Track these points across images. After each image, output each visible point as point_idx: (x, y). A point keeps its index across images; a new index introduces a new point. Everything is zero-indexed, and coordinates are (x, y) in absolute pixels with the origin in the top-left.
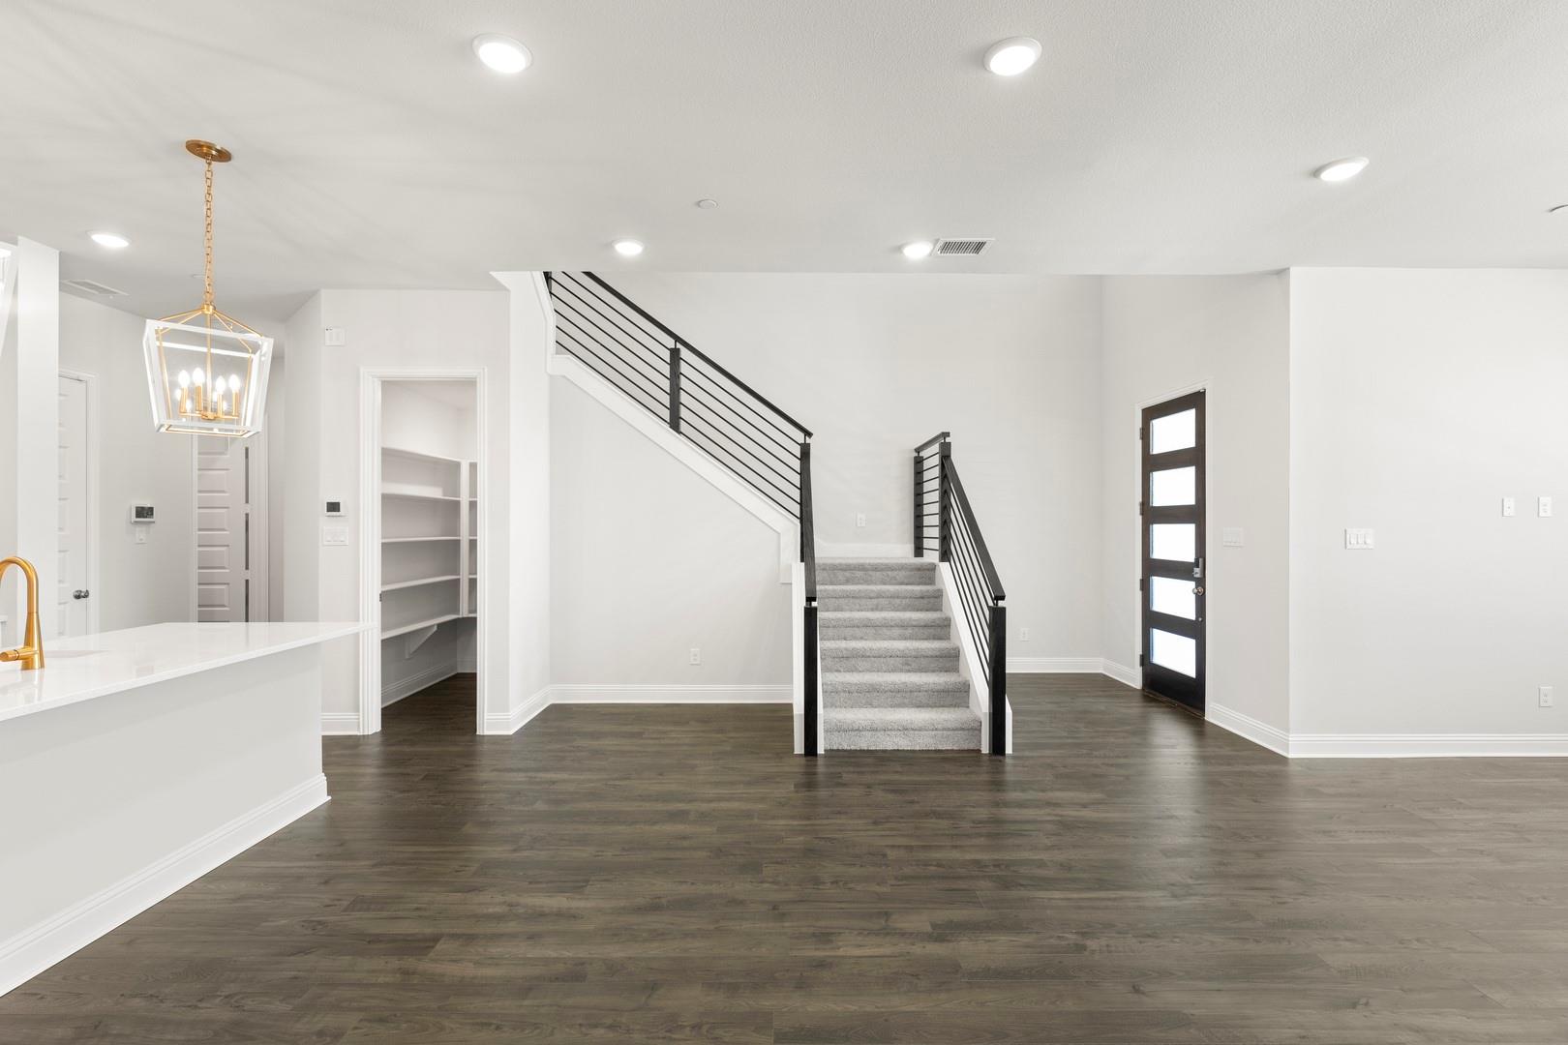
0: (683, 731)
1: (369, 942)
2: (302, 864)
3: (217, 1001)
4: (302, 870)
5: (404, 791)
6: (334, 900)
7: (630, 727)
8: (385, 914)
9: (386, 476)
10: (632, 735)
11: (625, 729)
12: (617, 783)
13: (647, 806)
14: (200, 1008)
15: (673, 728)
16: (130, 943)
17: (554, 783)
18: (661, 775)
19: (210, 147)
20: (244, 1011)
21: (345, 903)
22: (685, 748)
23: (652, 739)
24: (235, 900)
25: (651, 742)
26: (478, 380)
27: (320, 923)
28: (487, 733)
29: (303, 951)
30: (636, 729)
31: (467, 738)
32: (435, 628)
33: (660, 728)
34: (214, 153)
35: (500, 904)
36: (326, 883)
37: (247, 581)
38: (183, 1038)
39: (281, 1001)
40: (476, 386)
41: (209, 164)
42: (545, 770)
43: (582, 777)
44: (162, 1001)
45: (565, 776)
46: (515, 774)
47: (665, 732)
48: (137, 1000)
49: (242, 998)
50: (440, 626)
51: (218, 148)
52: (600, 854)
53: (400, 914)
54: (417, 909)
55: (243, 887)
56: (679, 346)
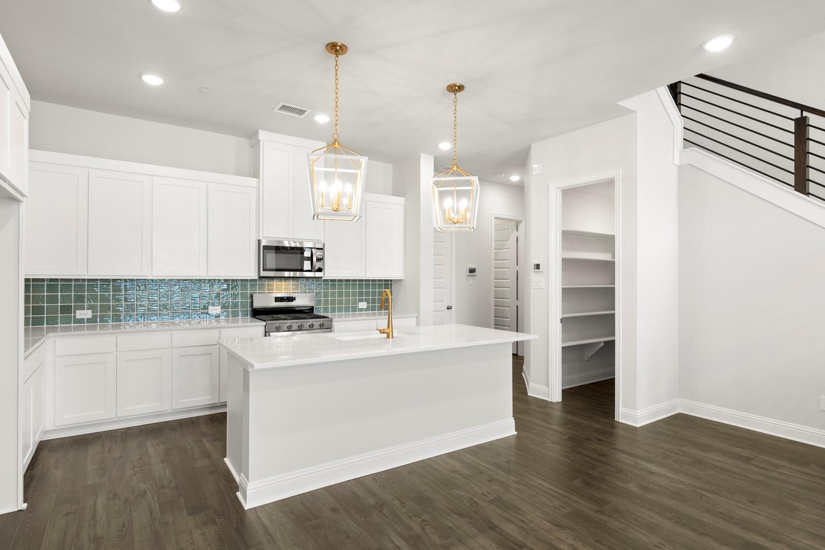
0: (798, 471)
1: (490, 527)
2: (485, 465)
3: (419, 520)
4: (484, 469)
5: (554, 443)
6: (488, 493)
7: (742, 450)
8: (505, 514)
9: (564, 248)
10: (739, 457)
11: (736, 450)
12: (705, 493)
13: (724, 525)
14: (413, 520)
15: (787, 465)
16: (410, 473)
17: (652, 473)
18: (752, 502)
19: (455, 86)
20: (424, 532)
21: (492, 497)
22: (793, 487)
23: (758, 467)
24: (453, 472)
25: (757, 470)
26: (615, 179)
27: (475, 502)
28: (621, 421)
29: (461, 515)
30: (746, 453)
31: (607, 420)
32: (603, 344)
33: (771, 460)
34: (457, 88)
35: (569, 545)
36: (490, 481)
37: (517, 306)
38: (399, 530)
39: (439, 537)
40: (614, 183)
41: (455, 94)
42: (650, 461)
43: (677, 477)
44: (404, 507)
45: (662, 471)
46: (626, 456)
47: (777, 466)
48: (397, 501)
49: (427, 525)
50: (605, 342)
51: (458, 85)
52: (661, 546)
53: (512, 519)
54: (523, 521)
55: (458, 466)
56: (805, 114)
